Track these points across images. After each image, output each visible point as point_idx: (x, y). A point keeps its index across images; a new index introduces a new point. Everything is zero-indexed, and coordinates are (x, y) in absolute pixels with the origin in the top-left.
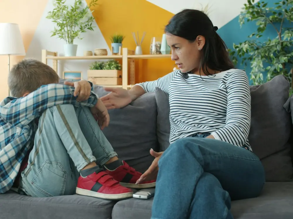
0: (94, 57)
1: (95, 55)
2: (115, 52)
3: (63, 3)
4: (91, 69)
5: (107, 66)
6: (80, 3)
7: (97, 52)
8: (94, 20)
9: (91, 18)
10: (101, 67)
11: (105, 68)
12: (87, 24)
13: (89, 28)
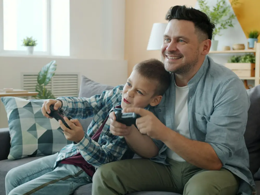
0: (232, 51)
1: (233, 49)
2: (251, 46)
3: (206, 4)
4: (229, 62)
5: (243, 60)
6: (224, 2)
7: (235, 47)
8: (236, 18)
9: (233, 16)
10: (237, 60)
11: (240, 61)
12: (227, 21)
13: (229, 25)
